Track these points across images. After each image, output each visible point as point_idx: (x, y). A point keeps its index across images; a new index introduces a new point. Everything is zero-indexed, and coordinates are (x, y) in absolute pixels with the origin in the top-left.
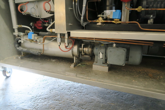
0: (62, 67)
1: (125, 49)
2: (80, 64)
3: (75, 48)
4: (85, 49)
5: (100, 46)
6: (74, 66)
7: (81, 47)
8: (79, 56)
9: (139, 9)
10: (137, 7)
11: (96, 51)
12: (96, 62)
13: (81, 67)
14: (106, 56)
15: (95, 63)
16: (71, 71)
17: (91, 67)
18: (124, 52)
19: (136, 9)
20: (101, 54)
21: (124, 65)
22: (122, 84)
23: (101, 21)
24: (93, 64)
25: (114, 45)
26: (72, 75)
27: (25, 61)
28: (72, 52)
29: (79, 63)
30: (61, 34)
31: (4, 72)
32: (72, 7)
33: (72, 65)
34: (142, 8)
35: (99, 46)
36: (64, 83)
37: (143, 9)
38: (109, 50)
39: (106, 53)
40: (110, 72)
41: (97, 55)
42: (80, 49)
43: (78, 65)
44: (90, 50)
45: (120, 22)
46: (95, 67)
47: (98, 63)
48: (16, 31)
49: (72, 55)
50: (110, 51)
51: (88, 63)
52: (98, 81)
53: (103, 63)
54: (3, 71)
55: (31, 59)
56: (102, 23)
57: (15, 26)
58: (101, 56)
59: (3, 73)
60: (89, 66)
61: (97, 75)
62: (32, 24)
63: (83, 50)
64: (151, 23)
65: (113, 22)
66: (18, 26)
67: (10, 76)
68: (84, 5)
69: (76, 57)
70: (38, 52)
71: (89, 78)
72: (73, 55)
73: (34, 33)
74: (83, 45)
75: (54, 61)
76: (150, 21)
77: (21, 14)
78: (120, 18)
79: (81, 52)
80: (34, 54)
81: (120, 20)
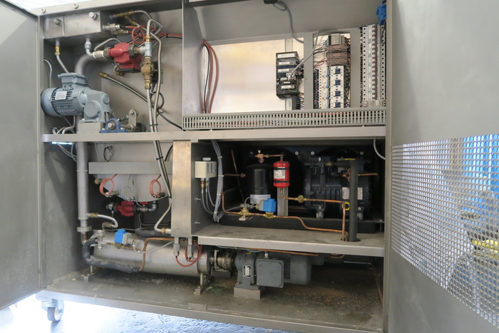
0: (177, 294)
1: (281, 261)
2: (211, 288)
3: (202, 258)
4: (219, 259)
5: (246, 255)
6: (201, 292)
7: (213, 256)
8: (210, 272)
9: (300, 199)
10: (297, 197)
11: (238, 262)
12: (240, 283)
13: (214, 292)
14: (255, 272)
15: (237, 284)
16: (196, 301)
17: (231, 291)
18: (280, 266)
19: (296, 199)
20: (247, 269)
21: (282, 287)
22: (280, 317)
23: (245, 214)
24: (234, 286)
25: (266, 255)
26: (200, 308)
27: (101, 285)
28: (198, 265)
29: (208, 286)
30: (180, 238)
31: (51, 310)
32: (200, 197)
33: (198, 291)
34: (304, 197)
35: (244, 255)
36: (179, 328)
37: (305, 199)
38: (259, 262)
39: (255, 267)
40: (264, 299)
41: (242, 270)
42: (212, 259)
43: (207, 289)
44: (229, 260)
45: (275, 216)
46: (239, 291)
47: (242, 285)
48: (84, 224)
49: (196, 272)
50: (260, 266)
51: (224, 285)
52: (242, 315)
53: (251, 285)
54: (49, 308)
55: (110, 280)
56: (246, 216)
57: (84, 215)
58: (247, 271)
59: (48, 313)
60: (228, 289)
61: (241, 306)
62: (111, 205)
63: (217, 261)
64: (320, 218)
65: (264, 215)
66: (90, 215)
67: (59, 321)
68: (219, 194)
69: (204, 274)
70: (132, 268)
71: (228, 311)
72: (199, 271)
73: (127, 231)
74: (216, 252)
75: (158, 282)
76: (319, 215)
77: (104, 196)
78: (274, 210)
79: (213, 265)
80: (123, 270)
81: (276, 213)
